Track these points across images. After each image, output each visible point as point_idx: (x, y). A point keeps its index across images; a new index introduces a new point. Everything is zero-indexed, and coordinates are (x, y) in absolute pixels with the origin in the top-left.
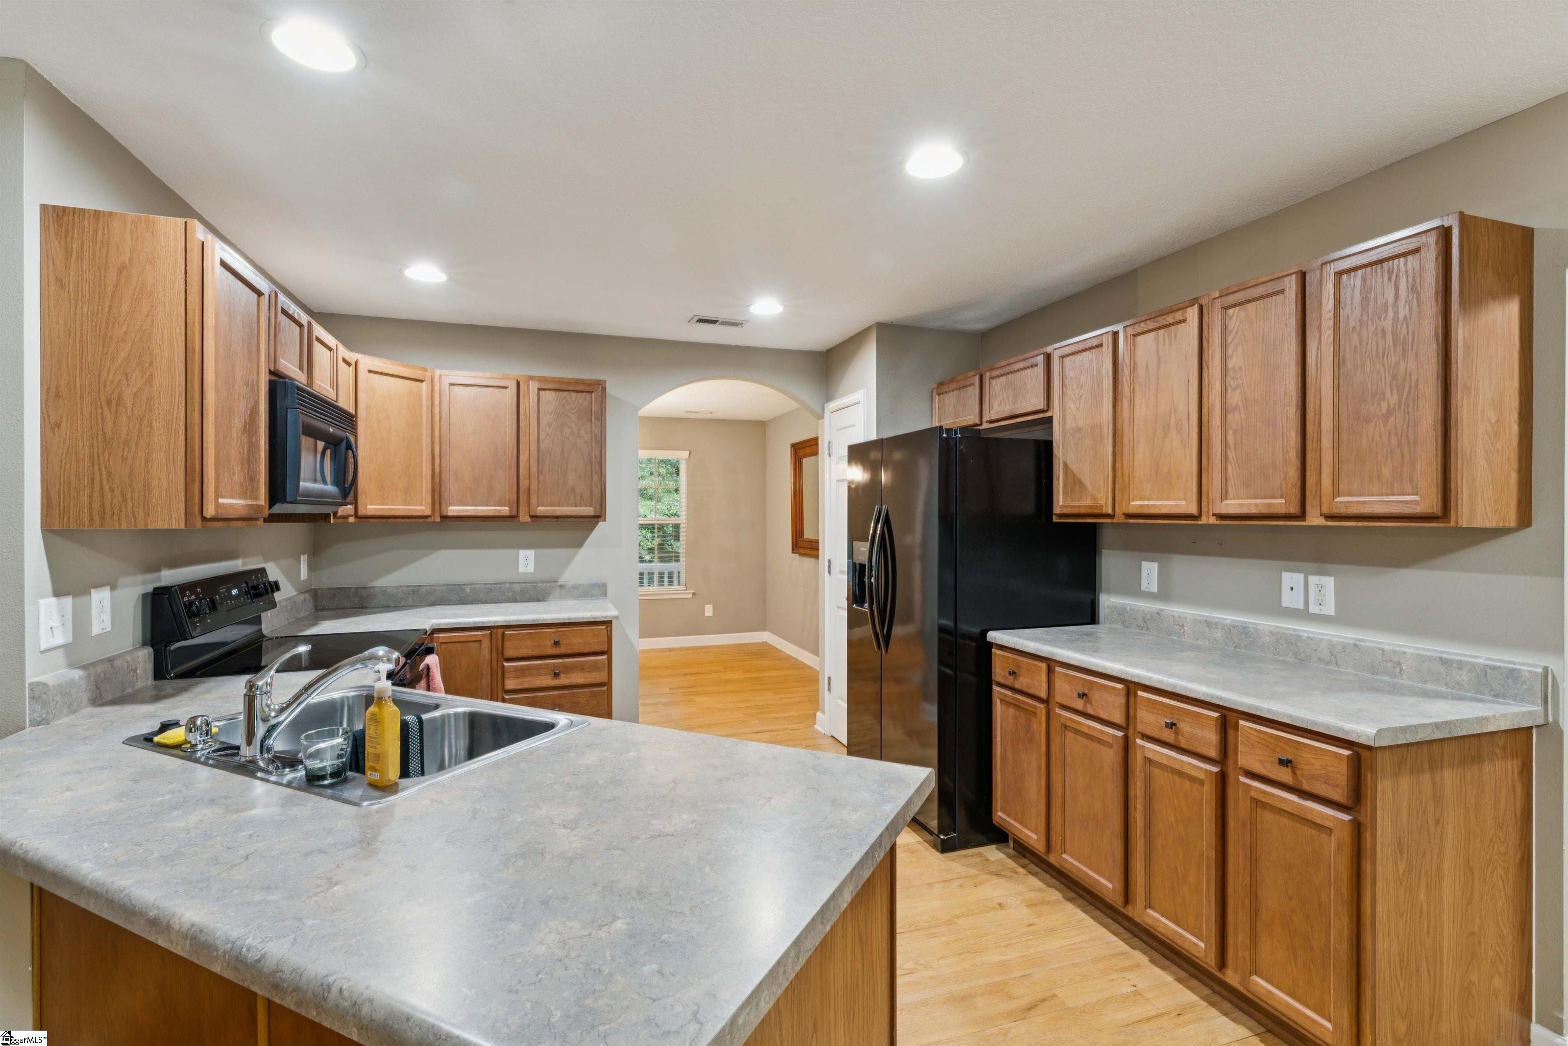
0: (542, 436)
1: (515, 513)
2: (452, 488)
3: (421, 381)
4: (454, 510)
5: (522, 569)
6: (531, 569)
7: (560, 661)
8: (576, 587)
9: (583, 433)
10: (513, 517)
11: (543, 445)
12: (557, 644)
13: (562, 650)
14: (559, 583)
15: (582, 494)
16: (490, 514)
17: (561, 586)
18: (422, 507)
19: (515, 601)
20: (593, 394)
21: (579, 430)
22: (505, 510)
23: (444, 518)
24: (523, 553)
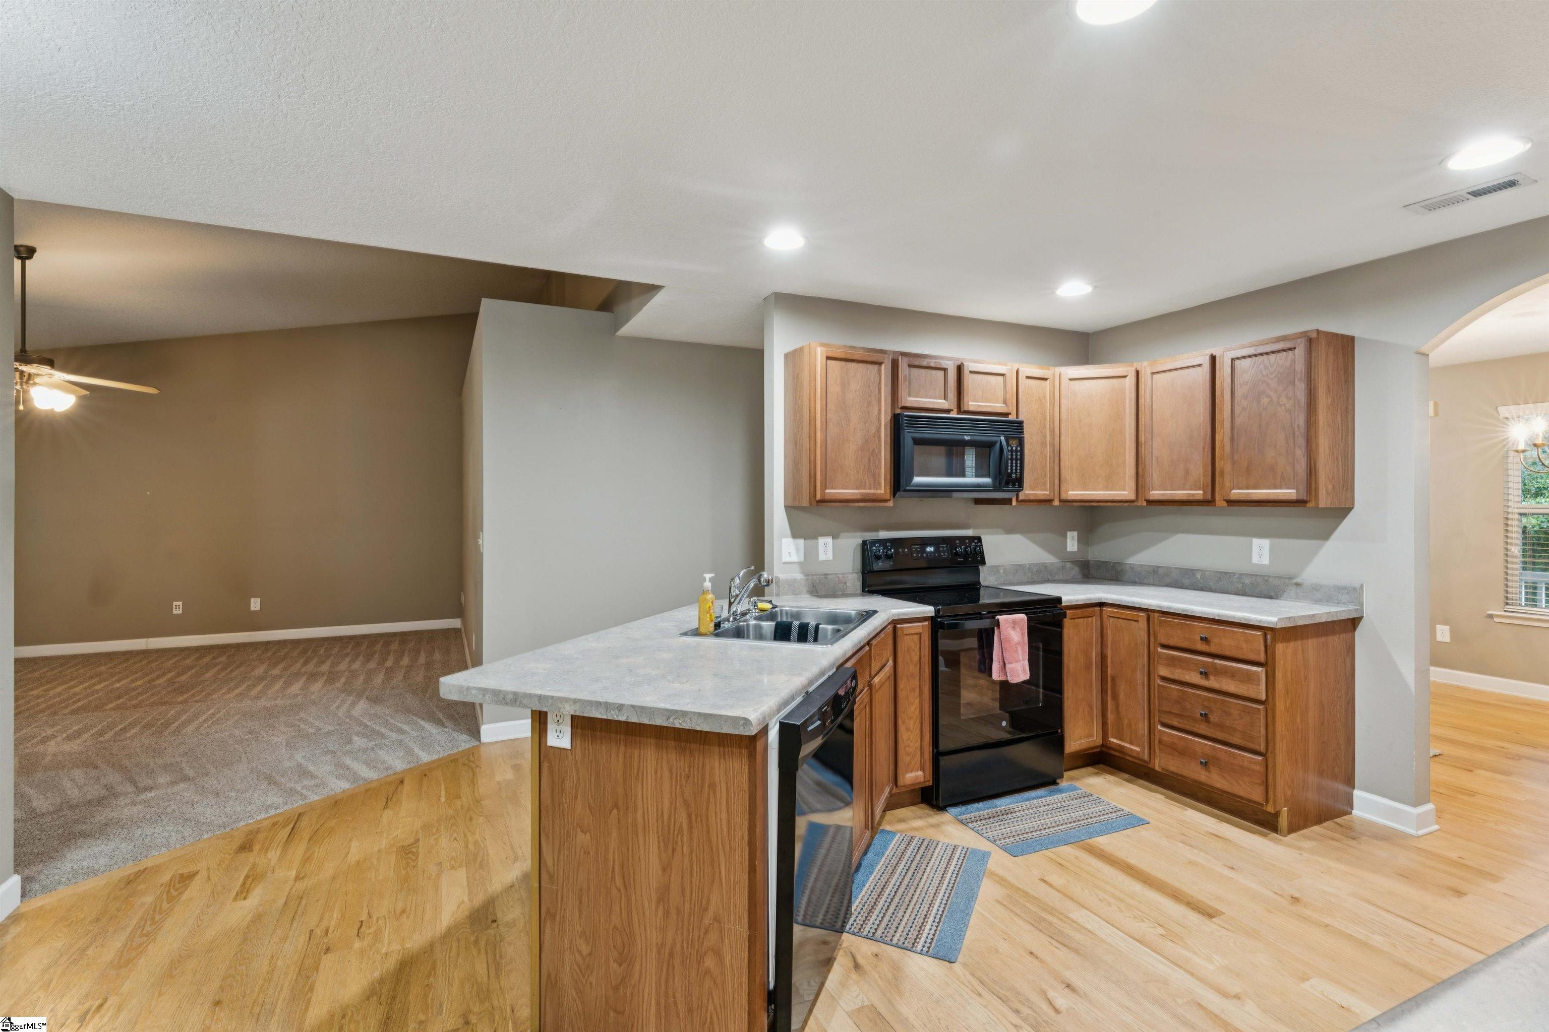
0: (1237, 410)
1: (1209, 497)
2: (1154, 474)
3: (1125, 377)
4: (1156, 494)
5: (1255, 560)
6: (1266, 561)
7: (1210, 660)
8: (1316, 588)
9: (1283, 400)
10: (1208, 502)
11: (1238, 421)
12: (1205, 640)
13: (1213, 649)
14: (1295, 581)
15: (1282, 474)
16: (1185, 498)
17: (1297, 584)
18: (1126, 492)
19: (1243, 594)
20: (1296, 351)
21: (1279, 398)
22: (1198, 494)
23: (1150, 502)
24: (1256, 542)
